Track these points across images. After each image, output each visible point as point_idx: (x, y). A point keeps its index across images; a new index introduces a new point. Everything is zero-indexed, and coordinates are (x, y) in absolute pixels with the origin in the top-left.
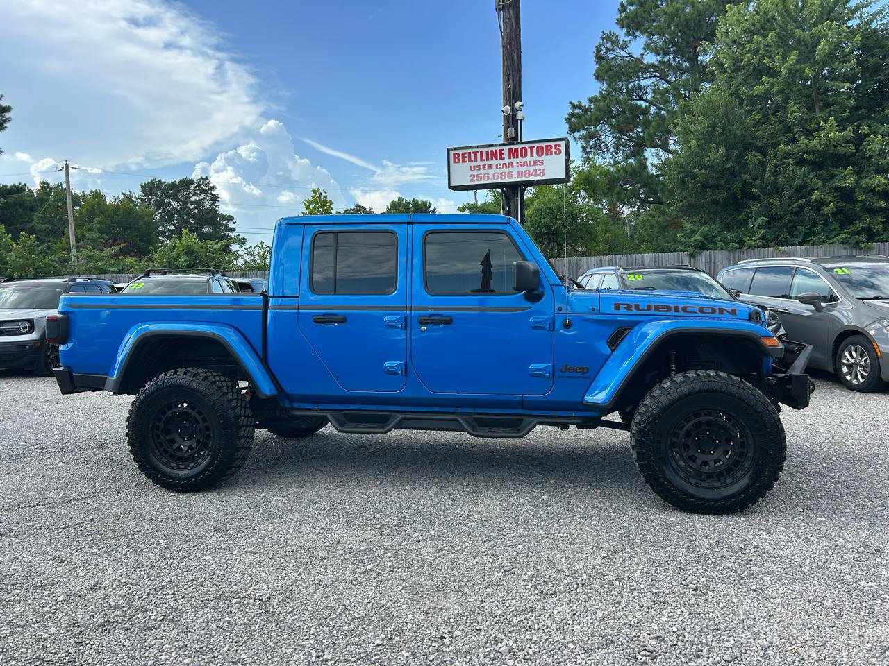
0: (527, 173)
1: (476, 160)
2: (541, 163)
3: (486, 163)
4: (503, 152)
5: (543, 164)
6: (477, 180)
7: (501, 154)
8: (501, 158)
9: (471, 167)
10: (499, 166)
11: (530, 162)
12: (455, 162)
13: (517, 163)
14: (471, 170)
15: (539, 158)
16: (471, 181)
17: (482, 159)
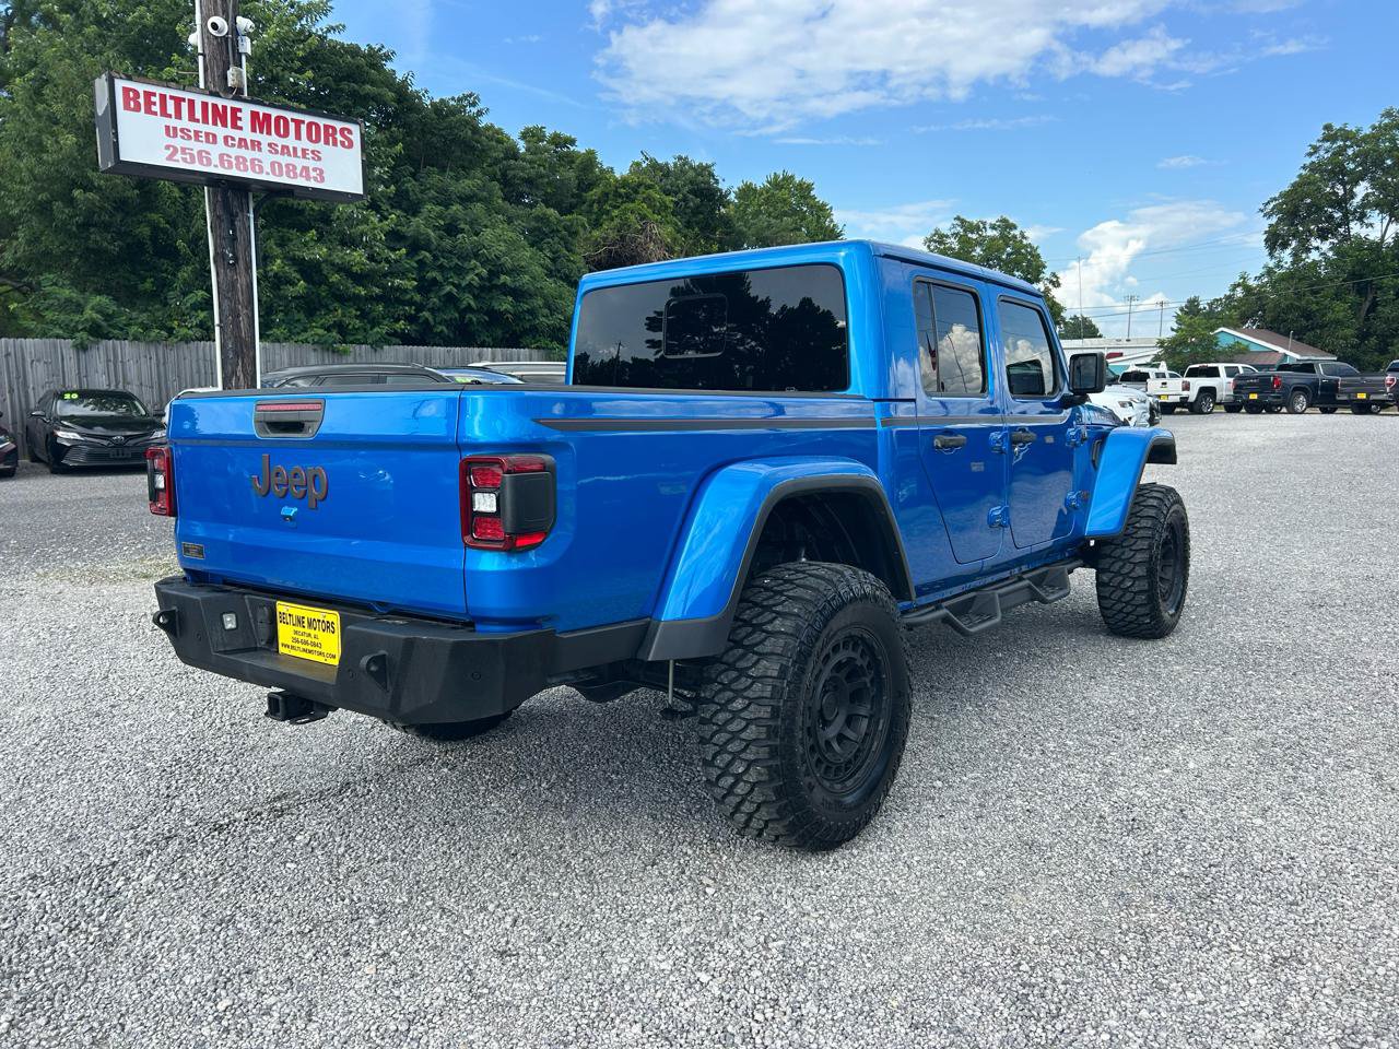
0: (291, 168)
1: (178, 115)
2: (316, 156)
3: (201, 127)
4: (239, 114)
5: (319, 159)
6: (185, 160)
7: (235, 119)
8: (235, 126)
9: (167, 128)
10: (230, 142)
11: (295, 149)
12: (127, 107)
13: (270, 145)
14: (168, 134)
15: (311, 146)
16: (170, 158)
17: (192, 117)
